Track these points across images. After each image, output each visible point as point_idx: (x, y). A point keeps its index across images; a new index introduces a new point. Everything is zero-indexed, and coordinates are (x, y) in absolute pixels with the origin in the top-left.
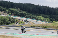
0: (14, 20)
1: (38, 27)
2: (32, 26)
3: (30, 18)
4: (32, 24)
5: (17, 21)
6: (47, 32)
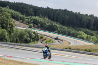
0: (37, 36)
1: (77, 50)
2: (66, 48)
5: (42, 38)
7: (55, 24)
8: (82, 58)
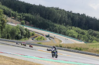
0: (29, 33)
1: (68, 48)
2: (57, 46)
6: (81, 57)
7: (46, 21)
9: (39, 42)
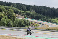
0: (29, 22)
3: (45, 20)
4: (47, 26)
5: (32, 23)
7: (39, 15)
8: (56, 35)
9: (36, 27)
